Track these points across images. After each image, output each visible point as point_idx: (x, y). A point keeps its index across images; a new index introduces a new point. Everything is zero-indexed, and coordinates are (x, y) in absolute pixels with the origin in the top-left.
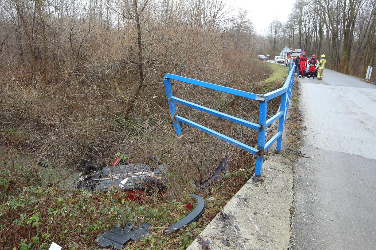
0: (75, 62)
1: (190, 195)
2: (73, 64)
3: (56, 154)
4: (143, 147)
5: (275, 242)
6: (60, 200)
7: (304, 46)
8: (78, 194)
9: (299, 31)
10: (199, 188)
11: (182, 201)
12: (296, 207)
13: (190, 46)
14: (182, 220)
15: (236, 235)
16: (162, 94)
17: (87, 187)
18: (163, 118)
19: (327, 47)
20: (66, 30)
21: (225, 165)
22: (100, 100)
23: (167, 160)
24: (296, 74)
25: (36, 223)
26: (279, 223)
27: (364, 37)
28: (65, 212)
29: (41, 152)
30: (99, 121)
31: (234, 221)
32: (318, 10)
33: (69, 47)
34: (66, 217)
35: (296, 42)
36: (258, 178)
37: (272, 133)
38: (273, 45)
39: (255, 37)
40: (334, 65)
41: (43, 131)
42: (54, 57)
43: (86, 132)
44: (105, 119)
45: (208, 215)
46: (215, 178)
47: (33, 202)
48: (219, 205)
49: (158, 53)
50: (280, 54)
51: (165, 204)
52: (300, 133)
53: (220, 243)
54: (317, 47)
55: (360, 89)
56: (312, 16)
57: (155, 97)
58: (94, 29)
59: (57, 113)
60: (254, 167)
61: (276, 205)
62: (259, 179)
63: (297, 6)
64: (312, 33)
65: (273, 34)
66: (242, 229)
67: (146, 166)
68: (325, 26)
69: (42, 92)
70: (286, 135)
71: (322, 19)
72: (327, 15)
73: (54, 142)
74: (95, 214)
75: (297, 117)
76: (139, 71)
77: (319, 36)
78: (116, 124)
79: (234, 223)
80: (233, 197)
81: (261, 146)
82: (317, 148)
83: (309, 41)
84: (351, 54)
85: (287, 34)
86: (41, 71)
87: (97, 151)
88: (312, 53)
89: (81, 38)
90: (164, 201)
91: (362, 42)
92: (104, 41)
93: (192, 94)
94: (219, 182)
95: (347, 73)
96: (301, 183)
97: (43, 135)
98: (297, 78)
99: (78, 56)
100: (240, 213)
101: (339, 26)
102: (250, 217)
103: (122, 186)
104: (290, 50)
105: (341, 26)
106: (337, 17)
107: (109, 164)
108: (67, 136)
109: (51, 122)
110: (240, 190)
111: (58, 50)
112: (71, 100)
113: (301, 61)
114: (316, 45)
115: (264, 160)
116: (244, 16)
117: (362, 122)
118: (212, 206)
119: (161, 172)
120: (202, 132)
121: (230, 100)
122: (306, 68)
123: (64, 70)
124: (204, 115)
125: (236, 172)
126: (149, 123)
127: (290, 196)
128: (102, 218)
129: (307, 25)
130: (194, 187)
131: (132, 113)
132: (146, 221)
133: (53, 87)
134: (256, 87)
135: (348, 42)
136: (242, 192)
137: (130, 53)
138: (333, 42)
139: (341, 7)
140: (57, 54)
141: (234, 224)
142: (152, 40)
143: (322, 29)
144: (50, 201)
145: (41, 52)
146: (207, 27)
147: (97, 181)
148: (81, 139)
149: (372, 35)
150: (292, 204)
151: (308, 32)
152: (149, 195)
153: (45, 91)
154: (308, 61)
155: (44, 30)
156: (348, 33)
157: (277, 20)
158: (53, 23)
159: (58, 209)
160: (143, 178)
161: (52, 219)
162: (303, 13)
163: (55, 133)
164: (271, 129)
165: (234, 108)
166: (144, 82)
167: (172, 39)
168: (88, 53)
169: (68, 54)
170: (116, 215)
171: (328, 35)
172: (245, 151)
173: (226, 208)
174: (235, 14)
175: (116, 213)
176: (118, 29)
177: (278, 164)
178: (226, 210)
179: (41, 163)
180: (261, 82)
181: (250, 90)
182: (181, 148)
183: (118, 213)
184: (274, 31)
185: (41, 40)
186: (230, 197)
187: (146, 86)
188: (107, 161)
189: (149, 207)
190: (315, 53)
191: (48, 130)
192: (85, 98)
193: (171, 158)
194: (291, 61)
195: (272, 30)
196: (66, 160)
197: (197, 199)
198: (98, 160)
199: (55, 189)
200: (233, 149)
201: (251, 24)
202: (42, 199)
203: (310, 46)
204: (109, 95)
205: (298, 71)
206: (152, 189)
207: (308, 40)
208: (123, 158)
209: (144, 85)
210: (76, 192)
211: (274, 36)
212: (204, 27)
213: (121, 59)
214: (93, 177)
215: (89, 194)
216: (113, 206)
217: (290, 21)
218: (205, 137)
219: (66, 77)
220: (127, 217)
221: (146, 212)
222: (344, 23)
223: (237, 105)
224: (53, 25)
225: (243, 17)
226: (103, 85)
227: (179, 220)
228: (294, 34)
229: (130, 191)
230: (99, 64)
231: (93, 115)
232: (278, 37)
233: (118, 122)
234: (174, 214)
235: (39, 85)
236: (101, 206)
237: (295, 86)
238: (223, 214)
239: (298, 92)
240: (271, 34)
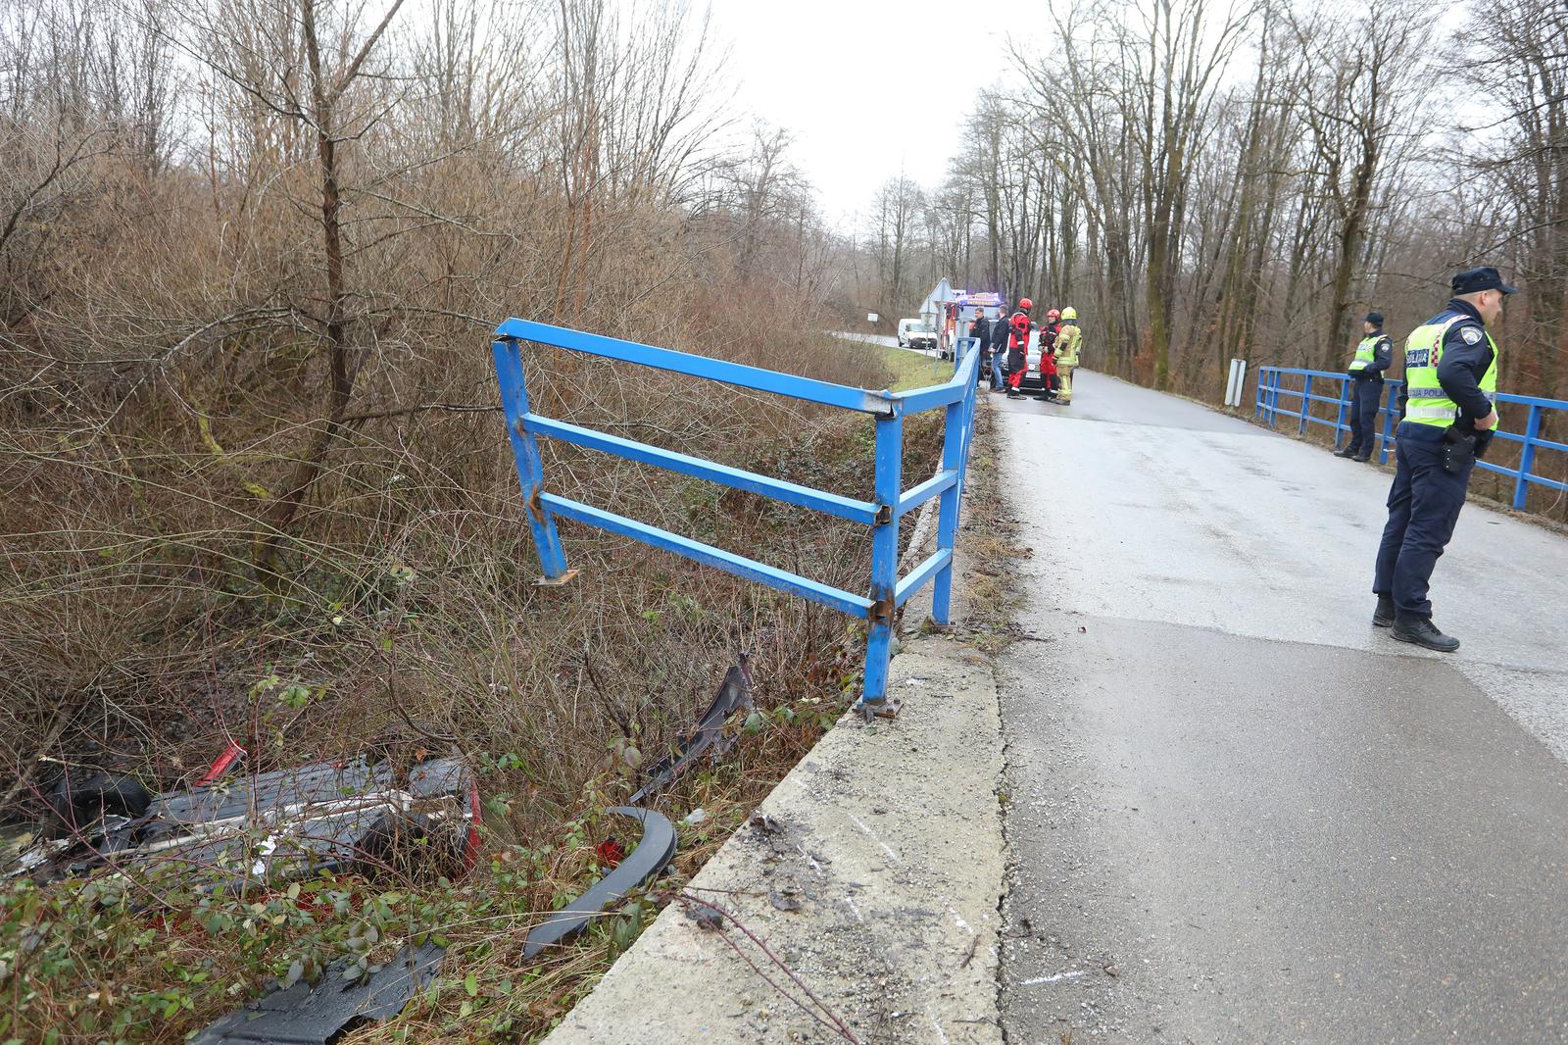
5: (957, 885)
7: (1007, 284)
9: (990, 224)
10: (639, 796)
12: (1015, 783)
13: (557, 253)
15: (819, 878)
21: (739, 695)
26: (964, 830)
27: (1216, 257)
31: (806, 838)
32: (1057, 149)
35: (980, 267)
36: (876, 707)
38: (888, 277)
40: (1117, 359)
45: (690, 868)
46: (703, 748)
50: (921, 311)
52: (1010, 568)
53: (765, 905)
54: (1057, 287)
55: (1208, 435)
56: (1037, 171)
60: (855, 685)
61: (949, 782)
62: (877, 710)
63: (981, 129)
64: (1037, 236)
65: (891, 233)
66: (836, 859)
68: (1082, 211)
71: (1072, 181)
72: (1087, 168)
75: (998, 521)
77: (1060, 246)
79: (806, 844)
81: (883, 585)
82: (1075, 612)
83: (1025, 265)
84: (1176, 317)
85: (943, 234)
87: (125, 714)
91: (1210, 276)
95: (1164, 386)
96: (1026, 716)
100: (825, 815)
101: (1131, 215)
102: (861, 824)
104: (958, 294)
105: (1138, 211)
106: (1123, 179)
114: (1052, 279)
115: (893, 656)
116: (777, 151)
117: (1218, 535)
118: (702, 838)
125: (785, 708)
127: (993, 754)
129: (1017, 203)
130: (632, 757)
132: (422, 940)
135: (1164, 274)
136: (822, 755)
138: (1111, 271)
139: (1137, 140)
141: (806, 849)
142: (391, 218)
143: (1071, 221)
146: (621, 188)
149: (1243, 251)
150: (1001, 775)
151: (1022, 232)
156: (1163, 238)
157: (906, 179)
162: (1003, 157)
165: (746, 518)
171: (1095, 246)
173: (771, 804)
174: (735, 142)
175: (278, 920)
177: (944, 664)
178: (772, 808)
181: (810, 448)
184: (894, 219)
188: (176, 761)
195: (887, 215)
197: (640, 819)
201: (805, 186)
203: (1029, 283)
207: (1022, 261)
209: (352, 419)
211: (892, 239)
212: (611, 185)
217: (956, 183)
222: (1149, 200)
225: (770, 155)
227: (575, 897)
228: (972, 234)
232: (910, 243)
234: (548, 881)
238: (762, 819)
239: (994, 441)
240: (883, 230)
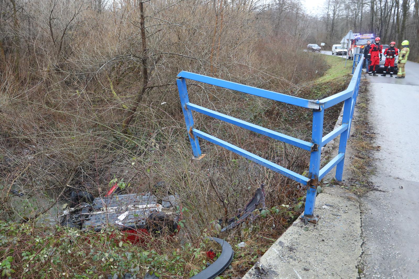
0: (56, 56)
1: (212, 238)
2: (54, 59)
3: (33, 179)
4: (148, 171)
6: (38, 241)
7: (377, 30)
8: (62, 232)
9: (371, 7)
10: (224, 229)
11: (201, 246)
12: (366, 263)
13: (212, 32)
14: (202, 273)
16: (173, 99)
17: (74, 223)
18: (175, 132)
19: (415, 30)
20: (45, 13)
21: (260, 199)
22: (90, 107)
23: (181, 190)
24: (365, 70)
25: (7, 271)
28: (44, 257)
29: (13, 176)
30: (89, 136)
31: (275, 278)
33: (49, 36)
34: (46, 263)
35: (366, 23)
36: (309, 218)
37: (328, 156)
38: (329, 30)
39: (304, 18)
41: (15, 148)
42: (29, 49)
43: (72, 150)
44: (97, 133)
45: (237, 268)
46: (246, 216)
47: (3, 243)
48: (253, 255)
49: (167, 43)
50: (341, 42)
51: (178, 250)
52: (370, 155)
54: (398, 29)
57: (163, 103)
58: (81, 11)
59: (34, 125)
60: (303, 202)
61: (337, 259)
62: (310, 220)
64: (391, 10)
65: (331, 13)
67: (152, 197)
69: (14, 97)
70: (350, 158)
73: (31, 163)
74: (83, 261)
75: (366, 133)
76: (142, 68)
77: (401, 13)
78: (111, 140)
80: (274, 244)
81: (314, 173)
82: (398, 178)
83: (385, 21)
85: (352, 12)
86: (12, 68)
87: (87, 175)
88: (390, 39)
89: (64, 23)
90: (176, 245)
92: (95, 27)
93: (214, 100)
94: (252, 222)
96: (373, 229)
97: (16, 153)
98: (366, 77)
99: (61, 47)
100: (284, 268)
102: (298, 274)
103: (120, 223)
104: (356, 35)
107: (103, 193)
108: (47, 155)
109: (26, 137)
110: (283, 235)
111: (34, 41)
112: (52, 107)
113: (372, 51)
114: (397, 27)
115: (318, 194)
118: (242, 255)
119: (171, 205)
120: (228, 152)
121: (266, 108)
122: (380, 62)
123: (43, 67)
124: (230, 128)
125: (276, 209)
126: (156, 139)
127: (357, 247)
128: (93, 267)
130: (218, 227)
131: (132, 126)
132: (152, 273)
133: (28, 89)
134: (304, 89)
136: (286, 238)
137: (130, 43)
140: (33, 46)
142: (160, 25)
143: (407, 2)
144: (25, 242)
145: (12, 43)
146: (235, 6)
147: (87, 216)
148: (66, 159)
150: (360, 258)
151: (385, 9)
152: (156, 236)
153: (17, 95)
154: (383, 51)
155: (15, 13)
158: (26, 3)
159: (35, 252)
160: (148, 212)
161: (28, 266)
163: (31, 151)
164: (326, 149)
165: (273, 119)
166: (149, 83)
167: (187, 23)
168: (74, 44)
169: (48, 46)
170: (111, 262)
172: (289, 179)
173: (263, 260)
175: (112, 260)
176: (113, 11)
177: (338, 199)
178: (263, 262)
179: (14, 191)
180: (311, 82)
181: (296, 94)
182: (200, 174)
183: (114, 260)
184: (332, 8)
185: (11, 26)
186: (268, 244)
187: (152, 88)
188: (100, 189)
189: (155, 252)
190: (395, 39)
191: (22, 147)
192: (71, 105)
193: (186, 186)
194: (357, 51)
195: (330, 7)
196: (46, 186)
197: (221, 244)
198: (88, 187)
199: (32, 226)
200: (272, 175)
202: (14, 238)
203: (386, 28)
204: (102, 101)
205: (367, 66)
206: (161, 228)
207: (384, 20)
208: (121, 185)
209: (149, 88)
210: (59, 230)
211: (332, 15)
212: (232, 5)
213: (118, 52)
214: (81, 210)
215: (76, 233)
216: (108, 251)
218: (232, 159)
219: (45, 76)
220: (126, 266)
221: (152, 259)
223: (278, 114)
224: (27, 6)
226: (94, 88)
227: (197, 273)
228: (363, 11)
229: (131, 230)
230: (88, 59)
231: (81, 128)
232: (338, 16)
233: (115, 137)
234: (189, 264)
235: (10, 87)
236: (92, 251)
237: (362, 87)
238: (259, 268)
239: (367, 96)
240: (328, 12)
